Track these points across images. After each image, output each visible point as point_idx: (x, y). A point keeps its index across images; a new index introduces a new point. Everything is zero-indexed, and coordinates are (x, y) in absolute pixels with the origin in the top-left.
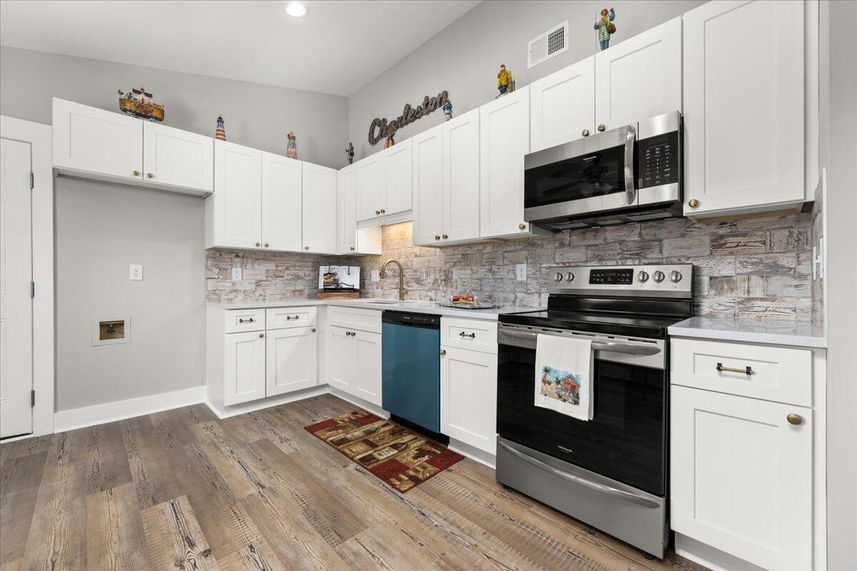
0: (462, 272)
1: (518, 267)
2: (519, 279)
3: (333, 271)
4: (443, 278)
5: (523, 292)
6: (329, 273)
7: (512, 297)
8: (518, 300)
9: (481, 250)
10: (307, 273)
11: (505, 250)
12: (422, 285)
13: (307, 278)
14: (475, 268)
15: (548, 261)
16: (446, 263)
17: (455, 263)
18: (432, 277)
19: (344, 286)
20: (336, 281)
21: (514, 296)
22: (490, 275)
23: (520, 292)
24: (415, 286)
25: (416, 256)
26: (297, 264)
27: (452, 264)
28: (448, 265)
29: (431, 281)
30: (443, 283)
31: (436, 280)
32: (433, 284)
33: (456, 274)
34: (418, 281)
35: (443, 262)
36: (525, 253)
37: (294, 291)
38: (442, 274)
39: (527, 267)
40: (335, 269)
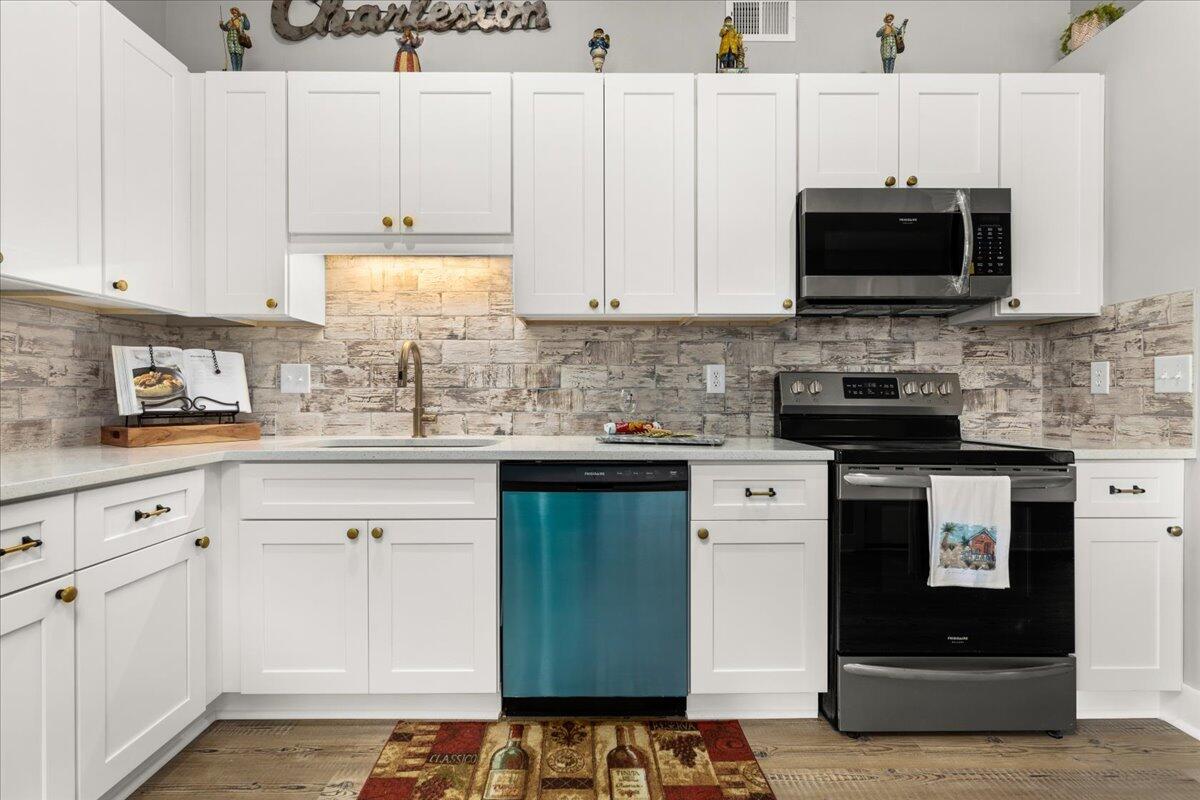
0: (586, 375)
1: (709, 369)
2: (710, 389)
3: (166, 363)
4: (535, 386)
5: (716, 412)
6: (153, 369)
7: (696, 420)
8: (708, 426)
9: (630, 336)
10: (59, 365)
11: (681, 339)
12: (474, 401)
13: (59, 381)
14: (616, 369)
15: (762, 363)
16: (542, 356)
17: (567, 357)
18: (503, 383)
19: (211, 407)
20: (180, 393)
21: (700, 418)
22: (651, 383)
23: (712, 412)
24: (449, 404)
25: (453, 336)
26: (27, 333)
27: (559, 359)
28: (548, 362)
29: (501, 392)
30: (535, 396)
31: (513, 392)
32: (507, 398)
33: (568, 377)
34: (459, 393)
35: (535, 354)
36: (720, 347)
37: (18, 426)
38: (532, 378)
39: (727, 371)
40: (169, 356)
